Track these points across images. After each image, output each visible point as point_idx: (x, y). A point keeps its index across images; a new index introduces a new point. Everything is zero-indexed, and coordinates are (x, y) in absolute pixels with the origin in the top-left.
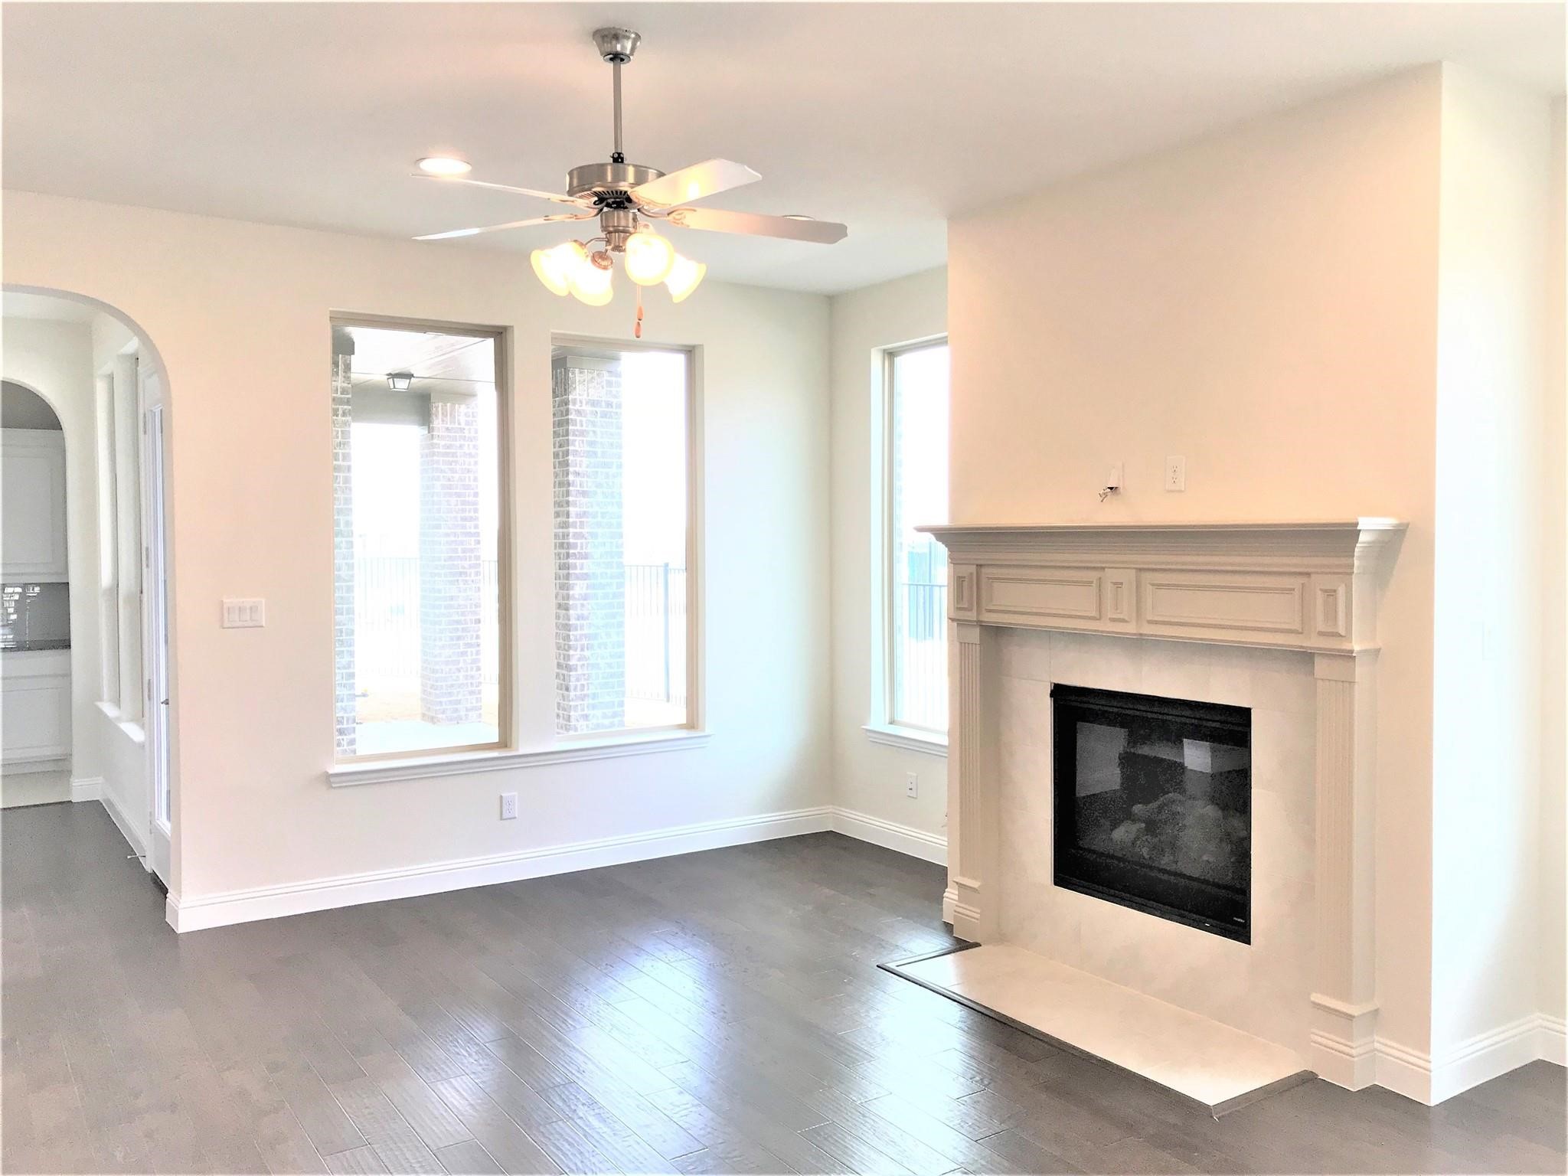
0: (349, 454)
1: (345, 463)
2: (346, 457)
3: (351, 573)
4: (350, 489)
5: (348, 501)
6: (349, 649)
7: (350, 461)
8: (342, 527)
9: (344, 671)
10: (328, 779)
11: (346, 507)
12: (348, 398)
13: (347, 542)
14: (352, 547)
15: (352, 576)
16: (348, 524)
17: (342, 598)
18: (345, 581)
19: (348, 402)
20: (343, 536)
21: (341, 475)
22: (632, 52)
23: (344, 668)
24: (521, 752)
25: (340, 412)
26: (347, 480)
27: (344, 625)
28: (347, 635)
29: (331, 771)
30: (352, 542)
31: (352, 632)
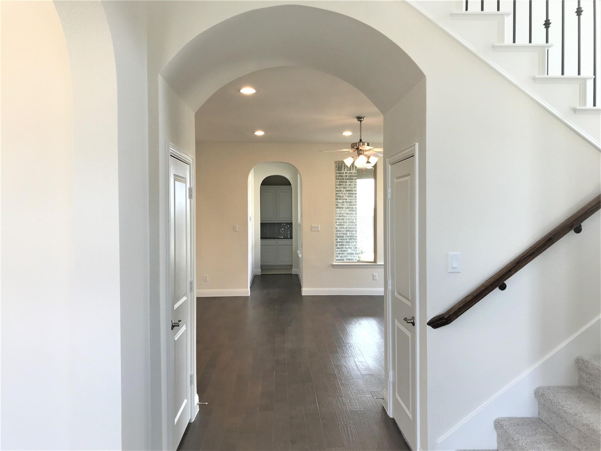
0: (356, 190)
1: (355, 192)
2: (355, 191)
3: (356, 221)
4: (356, 199)
5: (356, 202)
6: (356, 241)
7: (356, 191)
8: (354, 209)
9: (354, 247)
10: (333, 266)
11: (355, 204)
12: (356, 175)
13: (355, 213)
14: (356, 214)
15: (356, 222)
16: (356, 208)
17: (354, 227)
18: (355, 223)
19: (356, 177)
20: (354, 211)
21: (354, 195)
22: (363, 120)
23: (354, 246)
24: (378, 264)
25: (354, 179)
26: (355, 197)
27: (354, 234)
28: (355, 237)
29: (333, 264)
30: (356, 213)
31: (356, 237)
